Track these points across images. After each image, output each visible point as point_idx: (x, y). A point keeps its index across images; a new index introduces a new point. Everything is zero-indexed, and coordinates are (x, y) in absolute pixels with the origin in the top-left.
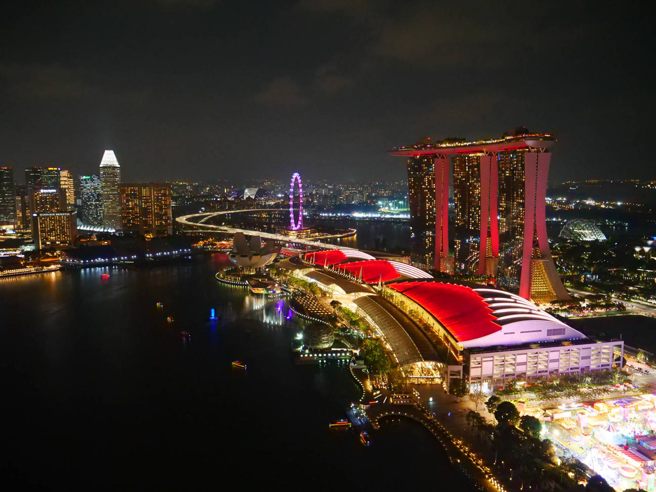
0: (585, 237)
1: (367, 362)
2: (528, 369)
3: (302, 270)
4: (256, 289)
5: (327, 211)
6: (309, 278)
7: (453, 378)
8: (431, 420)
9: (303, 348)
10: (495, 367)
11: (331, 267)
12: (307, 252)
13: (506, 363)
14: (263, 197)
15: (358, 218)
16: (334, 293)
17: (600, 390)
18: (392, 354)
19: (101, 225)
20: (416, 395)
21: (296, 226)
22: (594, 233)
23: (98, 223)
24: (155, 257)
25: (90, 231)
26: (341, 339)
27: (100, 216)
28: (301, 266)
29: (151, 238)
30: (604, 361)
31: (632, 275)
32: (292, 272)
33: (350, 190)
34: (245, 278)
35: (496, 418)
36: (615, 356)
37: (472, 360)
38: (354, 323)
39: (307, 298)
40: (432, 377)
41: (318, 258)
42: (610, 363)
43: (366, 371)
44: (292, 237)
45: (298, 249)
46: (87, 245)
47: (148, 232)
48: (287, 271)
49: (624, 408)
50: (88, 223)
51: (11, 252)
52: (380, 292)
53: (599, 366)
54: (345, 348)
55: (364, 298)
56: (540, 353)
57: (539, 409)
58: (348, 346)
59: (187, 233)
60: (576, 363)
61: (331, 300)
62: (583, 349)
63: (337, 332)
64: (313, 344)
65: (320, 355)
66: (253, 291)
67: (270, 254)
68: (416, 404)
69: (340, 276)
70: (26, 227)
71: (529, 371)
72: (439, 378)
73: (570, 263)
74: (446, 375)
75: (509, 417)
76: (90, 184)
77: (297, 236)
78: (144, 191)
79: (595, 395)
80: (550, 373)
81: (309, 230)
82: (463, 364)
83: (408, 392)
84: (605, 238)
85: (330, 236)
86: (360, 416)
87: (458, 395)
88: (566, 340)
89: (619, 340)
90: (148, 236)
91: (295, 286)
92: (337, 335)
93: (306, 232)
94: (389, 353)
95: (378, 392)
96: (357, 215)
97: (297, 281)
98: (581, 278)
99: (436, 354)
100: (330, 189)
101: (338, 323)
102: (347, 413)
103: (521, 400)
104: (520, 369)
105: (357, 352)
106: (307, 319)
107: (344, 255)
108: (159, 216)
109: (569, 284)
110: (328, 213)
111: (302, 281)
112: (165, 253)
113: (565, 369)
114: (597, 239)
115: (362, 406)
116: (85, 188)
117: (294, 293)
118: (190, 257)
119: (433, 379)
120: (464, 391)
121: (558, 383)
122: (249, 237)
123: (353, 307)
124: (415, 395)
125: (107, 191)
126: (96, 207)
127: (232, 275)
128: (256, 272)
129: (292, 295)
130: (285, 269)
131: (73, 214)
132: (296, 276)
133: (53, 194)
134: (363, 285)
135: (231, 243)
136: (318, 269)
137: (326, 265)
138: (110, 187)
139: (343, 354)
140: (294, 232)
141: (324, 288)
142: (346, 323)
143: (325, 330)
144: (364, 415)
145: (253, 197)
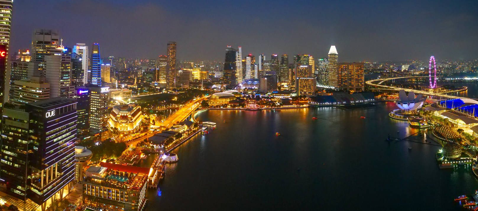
3: (438, 111)
4: (413, 123)
5: (450, 77)
6: (443, 116)
9: (443, 159)
11: (456, 109)
12: (441, 101)
15: (467, 80)
16: (459, 124)
23: (326, 84)
24: (355, 103)
25: (322, 88)
26: (465, 152)
27: (327, 80)
28: (439, 109)
29: (353, 93)
32: (433, 113)
33: (461, 65)
34: (406, 116)
38: (472, 142)
39: (442, 128)
41: (449, 104)
44: (431, 92)
45: (435, 99)
46: (321, 95)
47: (351, 89)
48: (430, 112)
50: (321, 83)
51: (286, 96)
54: (468, 157)
58: (470, 156)
59: (372, 90)
61: (457, 129)
63: (463, 148)
64: (449, 155)
65: (454, 162)
66: (411, 124)
67: (420, 102)
69: (461, 114)
70: (293, 84)
76: (323, 63)
77: (434, 92)
78: (350, 67)
85: (452, 91)
90: (352, 92)
91: (435, 121)
92: (463, 149)
93: (439, 89)
96: (467, 78)
97: (437, 118)
100: (450, 65)
101: (463, 142)
105: (475, 159)
106: (444, 140)
107: (463, 102)
108: (357, 80)
110: (450, 78)
111: (440, 117)
112: (360, 101)
116: (321, 65)
118: (374, 104)
122: (407, 93)
123: (470, 132)
125: (331, 67)
126: (325, 75)
127: (398, 114)
128: (412, 113)
129: (434, 126)
130: (429, 111)
131: (315, 78)
132: (435, 115)
133: (305, 68)
134: (475, 119)
135: (397, 96)
136: (448, 111)
137: (453, 108)
138: (333, 64)
139: (468, 161)
140: (432, 89)
141: (452, 122)
142: (468, 142)
143: (456, 147)
145: (407, 70)
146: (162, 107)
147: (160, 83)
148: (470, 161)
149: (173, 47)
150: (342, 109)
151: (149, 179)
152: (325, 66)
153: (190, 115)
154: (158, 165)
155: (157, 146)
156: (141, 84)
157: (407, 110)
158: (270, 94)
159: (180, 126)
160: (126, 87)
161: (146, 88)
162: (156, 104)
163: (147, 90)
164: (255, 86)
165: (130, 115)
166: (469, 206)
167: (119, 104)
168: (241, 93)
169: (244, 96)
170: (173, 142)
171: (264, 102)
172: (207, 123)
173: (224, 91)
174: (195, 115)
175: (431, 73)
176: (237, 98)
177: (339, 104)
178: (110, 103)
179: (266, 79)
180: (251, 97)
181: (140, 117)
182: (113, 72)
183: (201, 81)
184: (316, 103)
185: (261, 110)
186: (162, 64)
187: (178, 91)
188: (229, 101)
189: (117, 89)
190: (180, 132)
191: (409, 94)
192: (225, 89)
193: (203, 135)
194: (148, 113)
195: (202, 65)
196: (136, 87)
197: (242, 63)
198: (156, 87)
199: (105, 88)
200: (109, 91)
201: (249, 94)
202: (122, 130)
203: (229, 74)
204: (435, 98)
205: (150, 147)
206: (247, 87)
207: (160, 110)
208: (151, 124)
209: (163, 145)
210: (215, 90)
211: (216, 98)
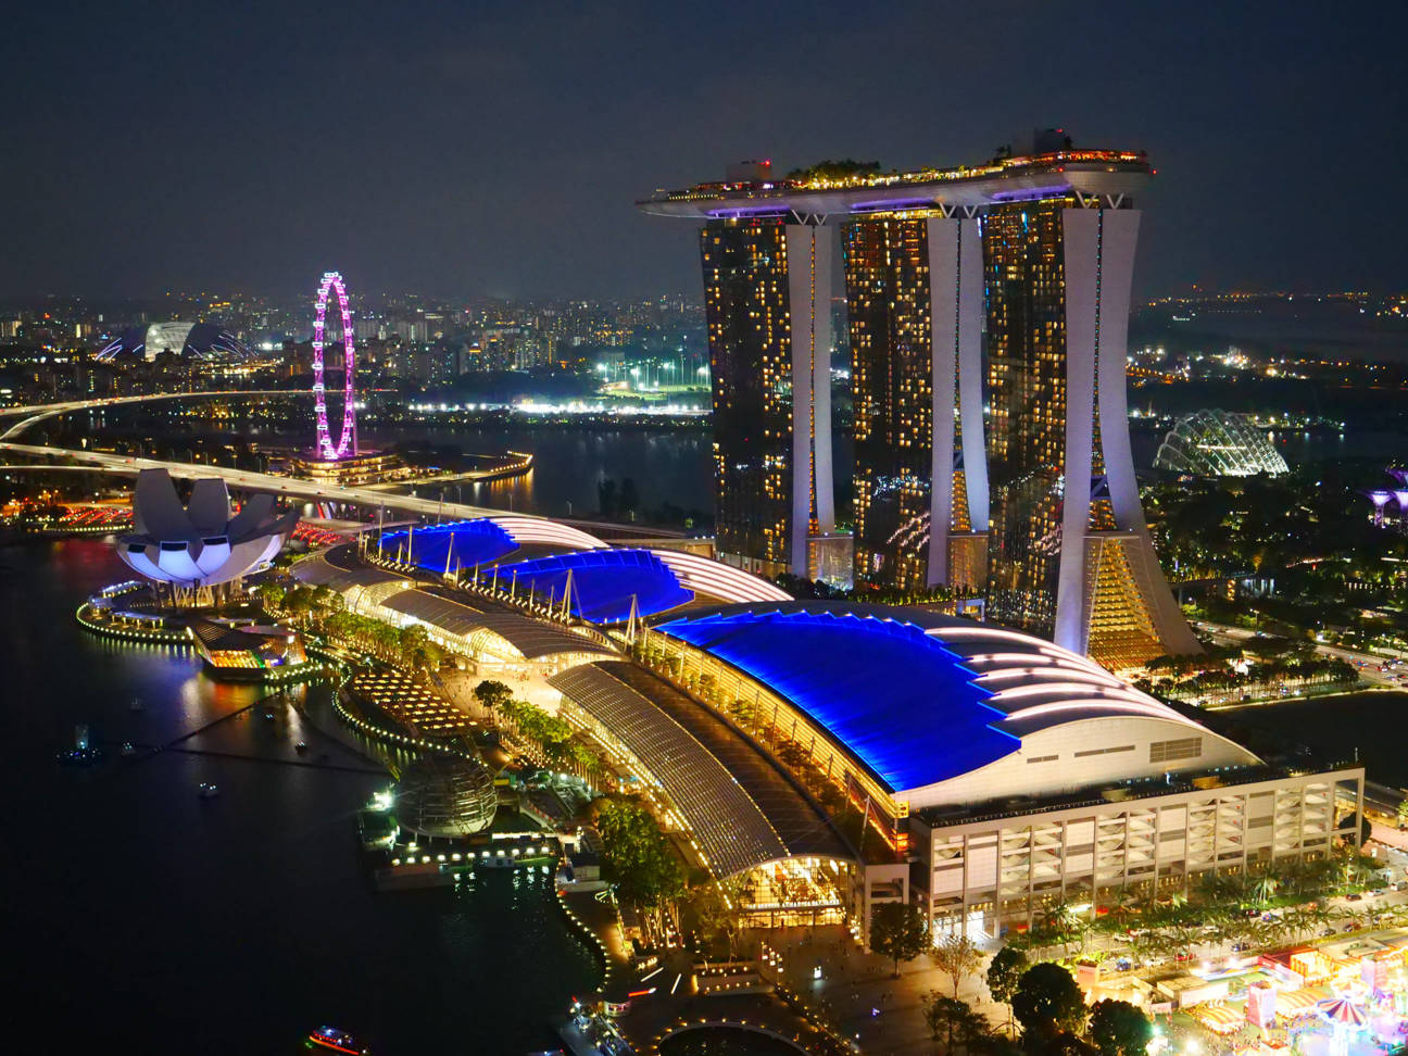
0: (1230, 465)
1: (608, 873)
2: (1100, 864)
3: (371, 588)
4: (222, 653)
5: (433, 396)
6: (395, 614)
7: (881, 905)
8: (821, 1034)
9: (399, 839)
10: (1003, 862)
11: (467, 577)
12: (384, 530)
13: (1037, 848)
14: (210, 351)
15: (534, 416)
16: (482, 657)
17: (1304, 914)
18: (687, 842)
20: (773, 963)
22: (1254, 452)
26: (517, 805)
28: (369, 576)
30: (1312, 831)
31: (1367, 575)
32: (338, 595)
33: (499, 327)
34: (179, 619)
35: (1018, 1014)
36: (1339, 813)
37: (938, 844)
38: (556, 749)
39: (392, 677)
40: (814, 904)
41: (430, 548)
42: (1328, 833)
43: (608, 898)
44: (324, 481)
45: (347, 519)
48: (321, 592)
49: (1375, 961)
52: (632, 651)
53: (1297, 846)
54: (535, 830)
55: (584, 671)
56: (1132, 815)
57: (1136, 981)
58: (544, 825)
60: (1233, 839)
61: (476, 682)
62: (1252, 796)
63: (504, 782)
64: (429, 823)
65: (456, 857)
66: (213, 662)
67: (262, 539)
68: (771, 990)
69: (499, 603)
71: (1102, 870)
72: (835, 907)
73: (1192, 543)
74: (858, 895)
75: (1054, 1011)
77: (341, 479)
79: (1292, 929)
80: (1161, 872)
81: (380, 459)
82: (909, 860)
83: (749, 952)
84: (1286, 469)
85: (447, 477)
86: (602, 1038)
87: (898, 955)
88: (1204, 773)
89: (1351, 765)
91: (353, 640)
92: (505, 791)
94: (676, 840)
95: (653, 961)
96: (530, 407)
97: (359, 625)
98: (1227, 589)
99: (827, 834)
100: (432, 325)
101: (505, 751)
102: (561, 1030)
103: (1084, 957)
104: (1077, 866)
105: (574, 840)
106: (399, 744)
107: (509, 537)
109: (1194, 607)
110: (435, 403)
111: (379, 621)
113: (1203, 859)
114: (1263, 470)
115: (607, 1005)
117: (351, 663)
119: (817, 911)
120: (916, 941)
121: (1185, 900)
123: (547, 700)
124: (768, 961)
127: (138, 611)
128: (217, 598)
129: (344, 670)
130: (314, 587)
132: (351, 609)
134: (576, 630)
135: (120, 505)
136: (426, 584)
137: (452, 571)
139: (530, 851)
140: (328, 465)
141: (448, 645)
142: (532, 751)
143: (466, 778)
144: (615, 1033)
145: (178, 351)
148: (545, 850)
157: (183, 582)
175: (326, 373)
191: (194, 495)
204: (349, 515)
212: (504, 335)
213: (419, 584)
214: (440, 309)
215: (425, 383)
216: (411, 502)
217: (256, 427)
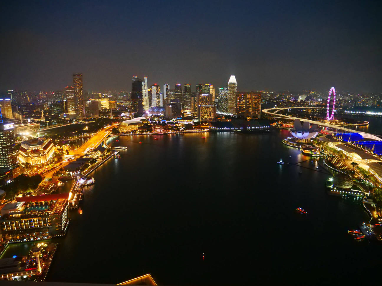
1: (374, 201)
3: (333, 143)
4: (305, 150)
6: (338, 148)
9: (333, 187)
11: (352, 143)
12: (337, 133)
14: (309, 100)
16: (353, 158)
19: (226, 112)
21: (330, 118)
23: (225, 111)
24: (251, 129)
25: (221, 114)
26: (357, 185)
27: (226, 107)
28: (333, 141)
29: (250, 120)
32: (327, 143)
34: (299, 144)
38: (367, 177)
39: (335, 159)
41: (346, 137)
43: (374, 206)
46: (220, 121)
47: (248, 116)
48: (324, 142)
50: (221, 110)
51: (189, 122)
54: (360, 190)
55: (374, 163)
58: (362, 190)
59: (268, 118)
61: (351, 162)
63: (355, 181)
64: (339, 185)
65: (343, 192)
67: (315, 133)
69: (358, 148)
70: (195, 111)
76: (223, 92)
77: (330, 123)
78: (248, 96)
81: (338, 121)
86: (369, 231)
90: (248, 119)
91: (329, 152)
92: (355, 182)
97: (330, 149)
100: (351, 97)
101: (356, 175)
102: (360, 227)
105: (368, 194)
106: (335, 170)
107: (362, 137)
108: (254, 109)
110: (350, 111)
111: (334, 149)
112: (256, 127)
115: (370, 225)
116: (221, 94)
118: (269, 131)
122: (302, 122)
123: (366, 167)
125: (231, 96)
126: (225, 103)
127: (292, 142)
128: (306, 141)
129: (327, 156)
130: (323, 142)
131: (215, 106)
132: (329, 146)
133: (207, 96)
134: (374, 155)
135: (291, 125)
137: (349, 141)
138: (232, 93)
139: (358, 194)
141: (347, 155)
143: (347, 178)
144: (371, 230)
145: (304, 100)
146: (74, 137)
147: (69, 114)
148: (362, 194)
149: (79, 78)
150: (239, 134)
151: (70, 203)
152: (225, 94)
153: (102, 141)
154: (77, 189)
155: (73, 173)
156: (49, 116)
157: (300, 138)
158: (175, 120)
159: (94, 152)
160: (33, 121)
161: (55, 120)
162: (67, 135)
163: (57, 122)
164: (160, 113)
165: (42, 148)
166: (354, 233)
167: (27, 139)
168: (148, 119)
169: (151, 123)
170: (89, 168)
171: (170, 127)
172: (119, 147)
173: (132, 118)
174: (107, 142)
175: (329, 105)
176: (145, 124)
177: (237, 129)
178: (17, 140)
179: (170, 106)
180: (158, 123)
181: (52, 149)
182: (15, 107)
183: (110, 110)
184: (216, 128)
185: (167, 134)
186: (69, 96)
187: (88, 121)
188: (138, 128)
189: (22, 124)
190: (95, 158)
191: (304, 124)
192: (133, 117)
193: (116, 158)
194: (61, 144)
195: (109, 95)
196: (44, 120)
197: (147, 93)
198: (66, 119)
199: (9, 124)
200: (14, 127)
201: (156, 120)
202: (35, 164)
203: (136, 102)
204: (331, 130)
205: (66, 175)
206: (154, 114)
207: (72, 140)
208: (65, 154)
209: (79, 171)
210: (124, 117)
211: (125, 125)
212: (366, 99)
213: (343, 143)
214: (353, 94)
215: (348, 107)
216: (343, 128)
217: (316, 113)
